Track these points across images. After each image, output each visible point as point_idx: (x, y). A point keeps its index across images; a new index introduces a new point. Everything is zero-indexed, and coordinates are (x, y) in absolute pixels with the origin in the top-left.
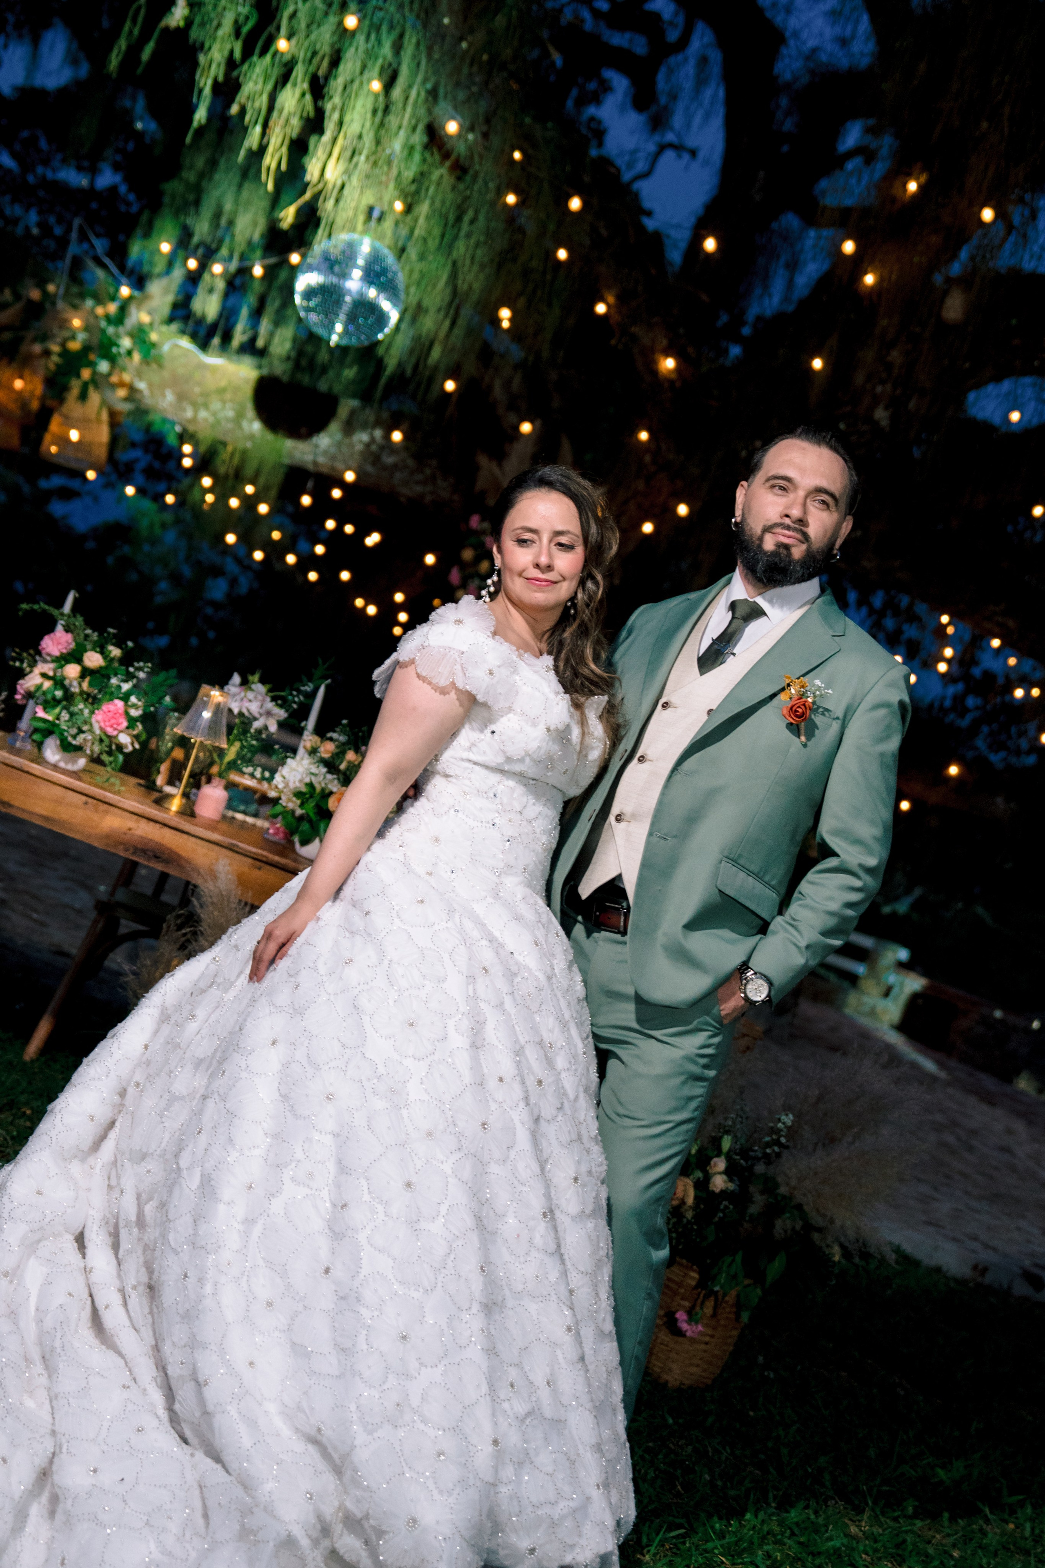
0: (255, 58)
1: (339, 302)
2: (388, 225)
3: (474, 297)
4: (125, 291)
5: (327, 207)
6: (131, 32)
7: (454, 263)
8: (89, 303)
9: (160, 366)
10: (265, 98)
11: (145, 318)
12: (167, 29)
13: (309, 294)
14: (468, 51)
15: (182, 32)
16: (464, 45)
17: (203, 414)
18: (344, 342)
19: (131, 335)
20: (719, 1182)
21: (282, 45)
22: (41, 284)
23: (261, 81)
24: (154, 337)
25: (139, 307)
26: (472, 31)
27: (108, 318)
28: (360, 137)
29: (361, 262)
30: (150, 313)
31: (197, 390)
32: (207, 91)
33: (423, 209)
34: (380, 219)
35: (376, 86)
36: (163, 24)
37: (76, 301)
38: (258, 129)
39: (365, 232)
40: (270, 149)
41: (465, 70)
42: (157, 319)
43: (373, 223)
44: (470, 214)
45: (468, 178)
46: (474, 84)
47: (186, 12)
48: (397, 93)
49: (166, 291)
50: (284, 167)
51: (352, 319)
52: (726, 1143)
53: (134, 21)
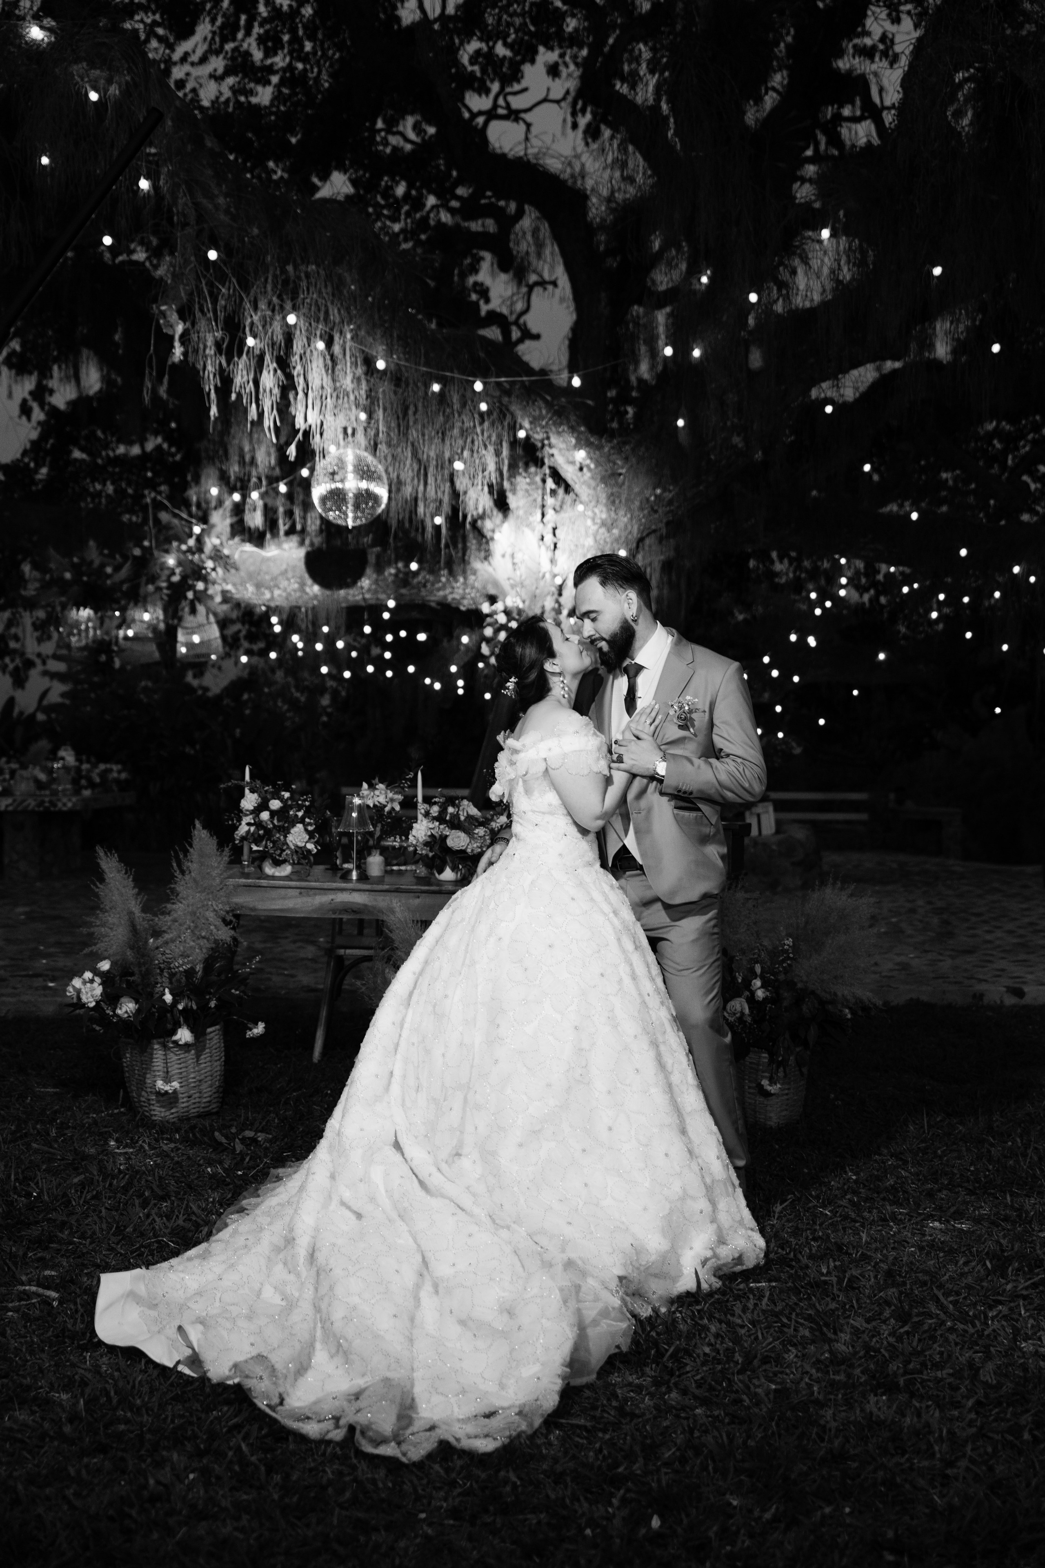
0: (236, 359)
1: (344, 500)
2: (360, 435)
3: (434, 462)
4: (197, 528)
5: (316, 442)
6: (151, 376)
7: (413, 444)
8: (175, 544)
9: (237, 569)
10: (251, 383)
11: (216, 541)
12: (173, 365)
13: (324, 499)
14: (374, 302)
15: (184, 363)
16: (370, 299)
17: (277, 592)
18: (359, 522)
19: (211, 558)
21: (250, 342)
22: (139, 543)
23: (245, 373)
24: (226, 552)
25: (209, 534)
26: (372, 289)
27: (192, 551)
28: (322, 388)
29: (350, 466)
30: (218, 537)
31: (267, 577)
32: (213, 393)
33: (380, 414)
34: (353, 434)
35: (321, 345)
36: (170, 362)
37: (166, 547)
38: (254, 406)
39: (346, 447)
40: (266, 415)
41: (377, 315)
42: (224, 538)
43: (350, 438)
44: (412, 409)
45: (403, 385)
46: (385, 322)
47: (182, 349)
48: (337, 349)
49: (224, 518)
50: (278, 424)
51: (357, 507)
53: (151, 368)
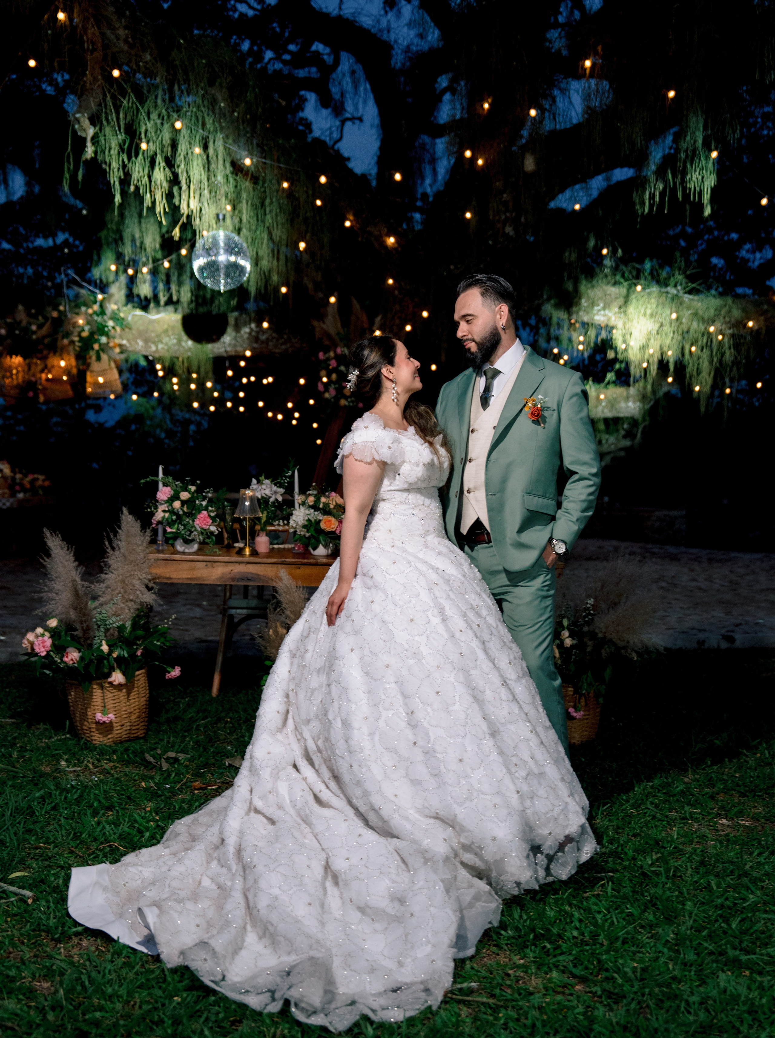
0: (134, 159)
1: (218, 270)
2: (228, 221)
3: (284, 242)
4: (100, 297)
5: (196, 222)
6: (69, 169)
7: (268, 228)
8: (83, 309)
9: (130, 329)
10: (146, 178)
11: (114, 307)
12: (87, 160)
13: (202, 269)
14: (238, 117)
15: (94, 159)
16: (236, 114)
17: (160, 346)
18: (228, 288)
19: (111, 318)
20: (568, 642)
21: (144, 146)
22: (56, 308)
23: (141, 170)
24: (122, 315)
25: (109, 302)
26: (237, 106)
27: (95, 313)
28: (201, 182)
29: (222, 244)
30: (116, 304)
31: (153, 335)
32: (117, 184)
34: (224, 219)
35: (199, 151)
36: (83, 158)
37: (77, 311)
38: (148, 195)
39: (218, 229)
40: (157, 203)
41: (241, 127)
42: (120, 305)
43: (221, 222)
44: (268, 201)
45: (260, 182)
46: (247, 132)
47: (93, 148)
48: (211, 151)
49: (120, 289)
50: (167, 210)
51: (227, 275)
52: (565, 622)
53: (69, 162)
